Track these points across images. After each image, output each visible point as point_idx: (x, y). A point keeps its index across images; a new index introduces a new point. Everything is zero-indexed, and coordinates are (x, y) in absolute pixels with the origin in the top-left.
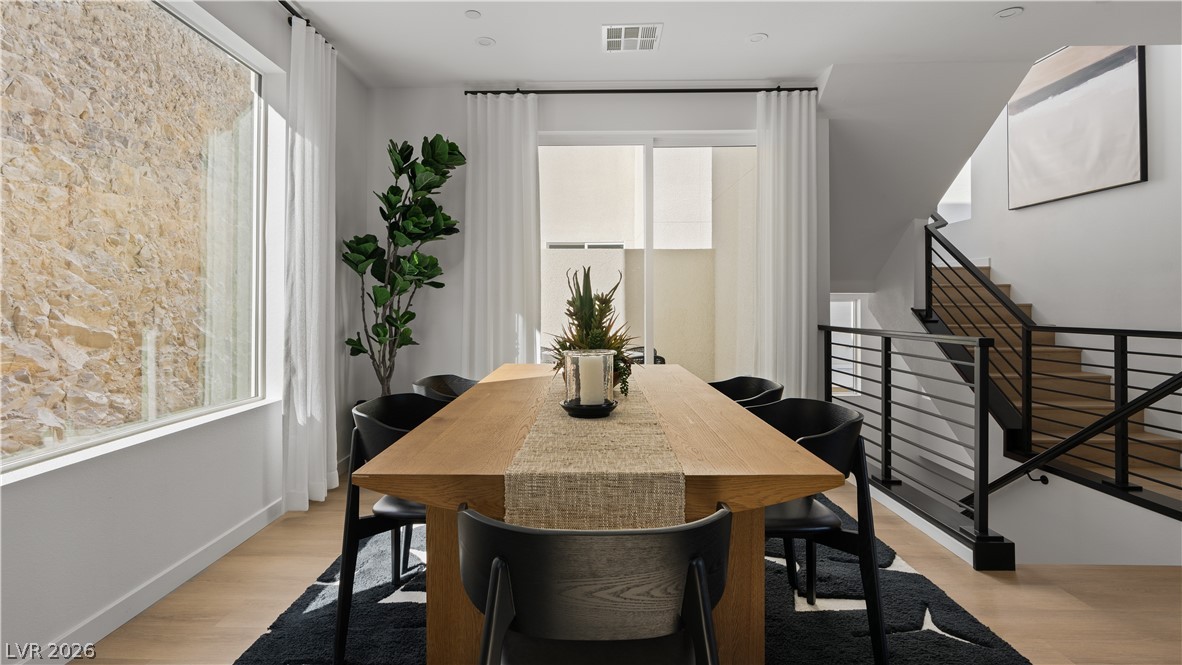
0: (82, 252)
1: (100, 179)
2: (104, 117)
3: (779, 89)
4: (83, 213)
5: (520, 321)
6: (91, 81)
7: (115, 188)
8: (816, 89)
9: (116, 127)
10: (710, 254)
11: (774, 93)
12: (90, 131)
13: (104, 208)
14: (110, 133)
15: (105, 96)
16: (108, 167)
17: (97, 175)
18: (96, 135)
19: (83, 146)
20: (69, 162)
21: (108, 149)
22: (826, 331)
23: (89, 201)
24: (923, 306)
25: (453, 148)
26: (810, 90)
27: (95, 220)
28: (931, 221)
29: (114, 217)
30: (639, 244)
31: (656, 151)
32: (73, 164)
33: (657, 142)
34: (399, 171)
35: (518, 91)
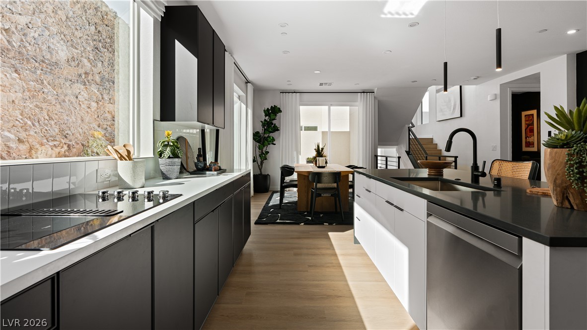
0: (102, 128)
1: (107, 99)
2: (106, 73)
3: (364, 92)
4: (102, 112)
5: (295, 153)
6: (100, 58)
7: (111, 102)
8: (374, 92)
9: (110, 76)
10: (349, 133)
11: (363, 93)
12: (102, 79)
13: (108, 110)
14: (108, 79)
15: (106, 64)
16: (109, 93)
17: (106, 97)
18: (104, 81)
19: (100, 85)
20: (97, 92)
21: (108, 86)
22: (376, 156)
23: (104, 108)
24: (408, 150)
25: (279, 108)
26: (372, 92)
27: (106, 115)
28: (411, 125)
29: (112, 113)
30: (327, 130)
31: (331, 107)
32: (98, 93)
33: (331, 105)
34: (266, 116)
35: (295, 92)
